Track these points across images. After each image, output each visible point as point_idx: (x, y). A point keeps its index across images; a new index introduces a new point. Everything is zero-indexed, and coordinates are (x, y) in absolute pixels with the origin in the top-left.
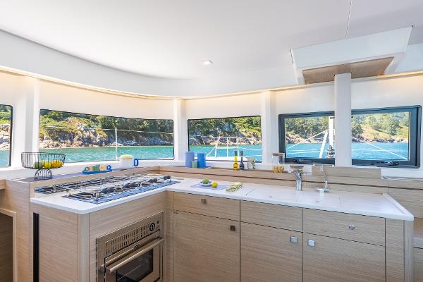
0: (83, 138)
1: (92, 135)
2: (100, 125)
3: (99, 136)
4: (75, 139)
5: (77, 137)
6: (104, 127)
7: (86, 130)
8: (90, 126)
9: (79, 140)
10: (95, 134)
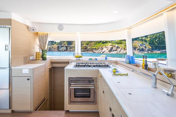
0: (140, 49)
1: (144, 48)
2: (148, 43)
3: (147, 48)
4: (136, 50)
5: (137, 49)
6: (150, 44)
7: (141, 45)
8: (143, 44)
9: (138, 50)
10: (146, 47)
